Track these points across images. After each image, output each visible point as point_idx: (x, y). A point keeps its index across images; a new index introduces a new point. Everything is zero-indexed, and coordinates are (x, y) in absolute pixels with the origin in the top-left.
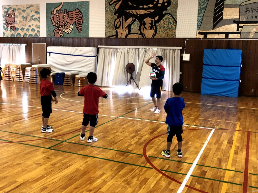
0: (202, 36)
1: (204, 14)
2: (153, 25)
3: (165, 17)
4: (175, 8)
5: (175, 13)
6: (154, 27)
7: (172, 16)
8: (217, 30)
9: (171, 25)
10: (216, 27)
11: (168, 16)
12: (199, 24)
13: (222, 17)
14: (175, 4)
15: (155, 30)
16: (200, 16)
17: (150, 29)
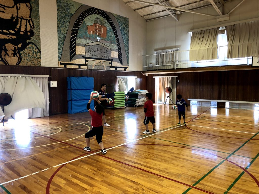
0: (63, 66)
1: (63, 48)
2: (17, 52)
3: (29, 46)
4: (38, 38)
5: (39, 44)
6: (18, 54)
7: (36, 46)
8: (72, 62)
9: (35, 54)
10: (72, 60)
11: (32, 45)
12: (59, 56)
13: (75, 52)
14: (37, 35)
15: (20, 57)
16: (60, 50)
17: (13, 55)
